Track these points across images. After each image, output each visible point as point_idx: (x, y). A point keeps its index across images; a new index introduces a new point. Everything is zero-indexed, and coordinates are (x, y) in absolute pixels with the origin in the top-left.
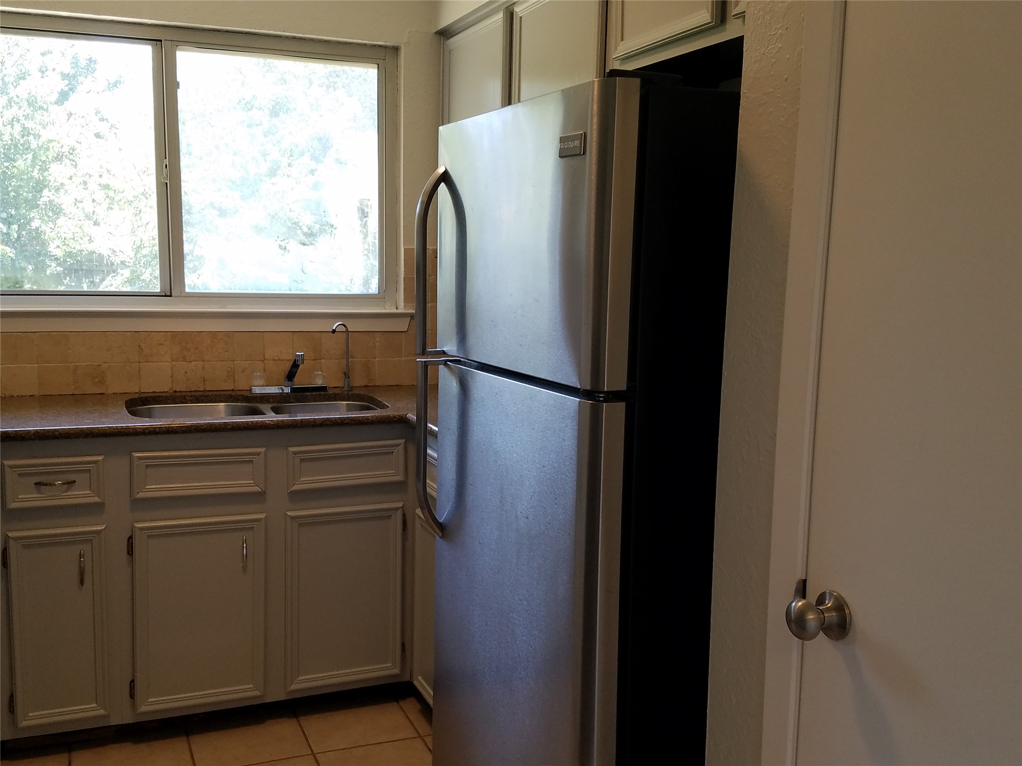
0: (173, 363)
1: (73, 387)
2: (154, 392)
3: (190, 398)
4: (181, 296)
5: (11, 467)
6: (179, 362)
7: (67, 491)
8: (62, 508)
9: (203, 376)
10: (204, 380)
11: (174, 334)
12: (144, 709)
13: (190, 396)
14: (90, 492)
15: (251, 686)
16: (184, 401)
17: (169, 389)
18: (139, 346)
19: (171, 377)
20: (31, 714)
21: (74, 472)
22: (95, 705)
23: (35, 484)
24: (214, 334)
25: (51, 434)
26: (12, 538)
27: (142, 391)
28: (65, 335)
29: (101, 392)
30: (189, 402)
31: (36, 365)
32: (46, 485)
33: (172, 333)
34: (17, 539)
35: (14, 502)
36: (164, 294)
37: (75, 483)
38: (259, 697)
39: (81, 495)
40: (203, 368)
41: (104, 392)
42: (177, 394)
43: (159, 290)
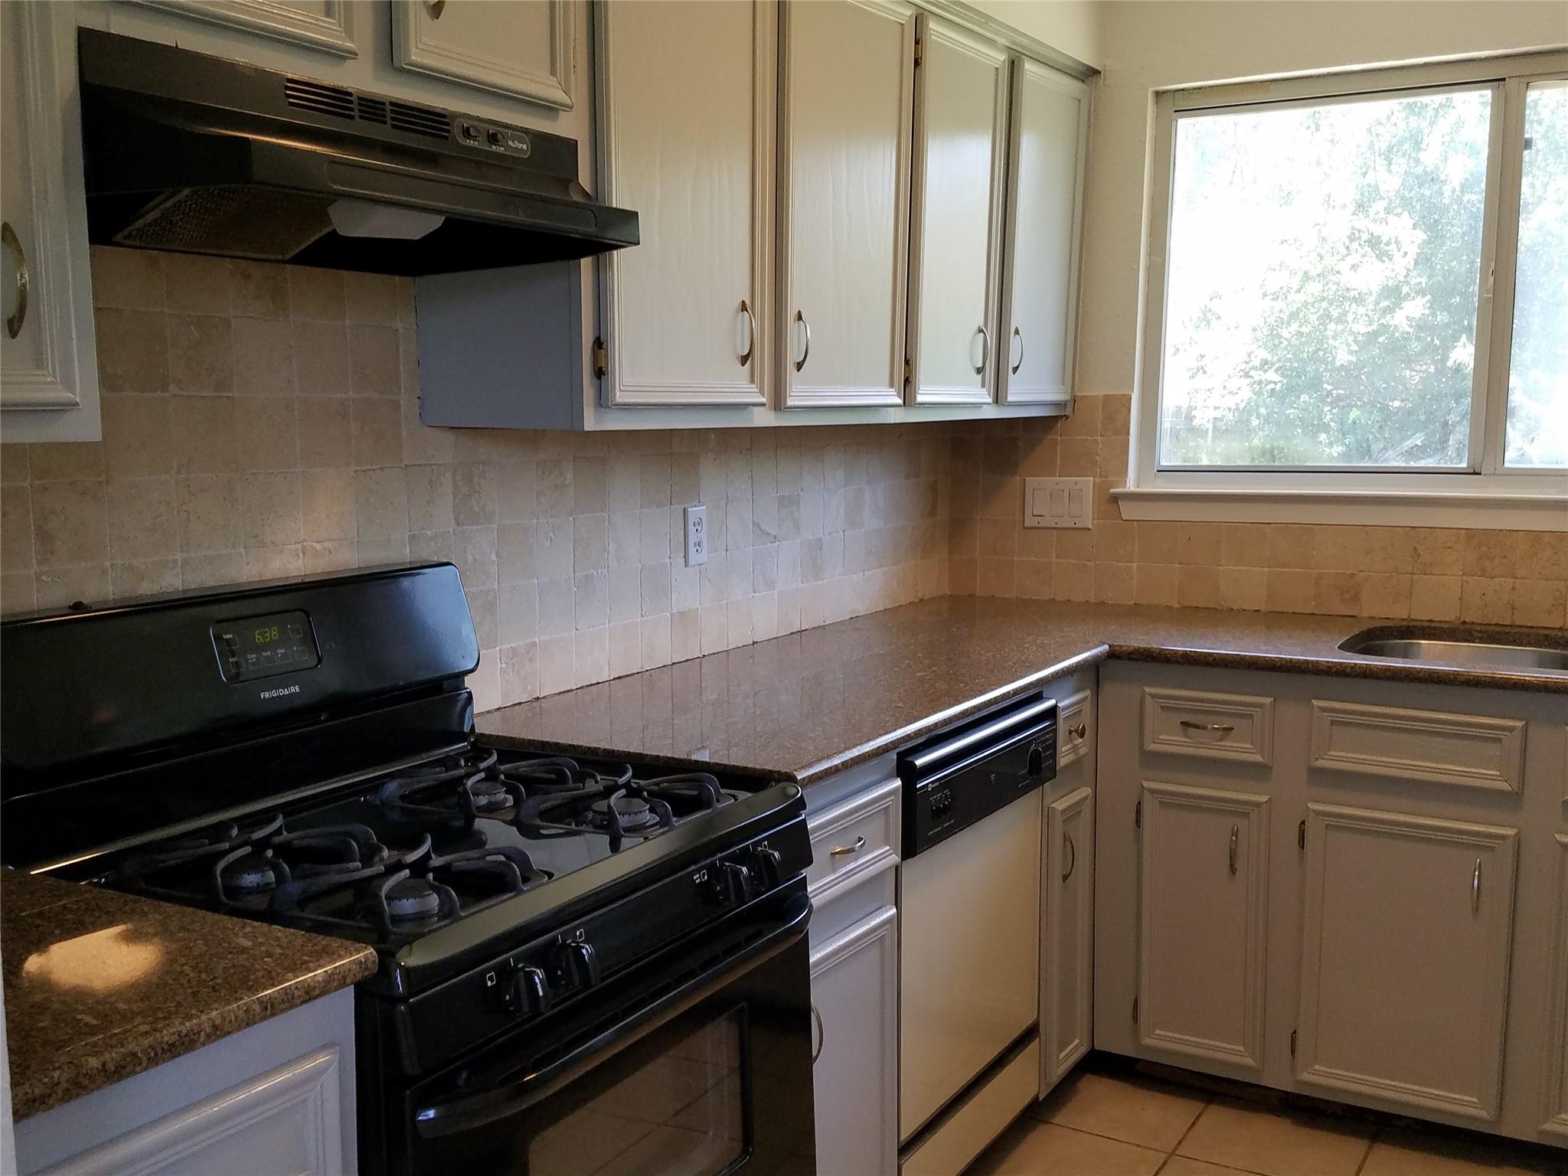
0: (1465, 578)
1: (1313, 603)
2: (1431, 621)
3: (1480, 635)
4: (1494, 474)
5: (1153, 696)
6: (1474, 578)
7: (1221, 740)
8: (1215, 761)
9: (1511, 602)
10: (1513, 609)
11: (1471, 533)
12: (1306, 1076)
13: (1481, 631)
14: (1250, 747)
15: (1475, 1100)
16: (1469, 638)
17: (1454, 618)
18: (1415, 548)
19: (1460, 599)
20: (1158, 1032)
21: (1231, 715)
22: (1242, 1048)
23: (1182, 723)
24: (1536, 536)
25: (1203, 658)
26: (1148, 790)
27: (1412, 617)
28: (1310, 529)
29: (1352, 614)
30: (1476, 641)
31: (1266, 569)
32: (1197, 727)
33: (1468, 531)
34: (1152, 792)
35: (1154, 743)
36: (1472, 471)
37: (1233, 731)
38: (1486, 1121)
39: (1239, 749)
40: (1513, 589)
41: (1355, 614)
42: (1467, 626)
43: (1464, 465)
